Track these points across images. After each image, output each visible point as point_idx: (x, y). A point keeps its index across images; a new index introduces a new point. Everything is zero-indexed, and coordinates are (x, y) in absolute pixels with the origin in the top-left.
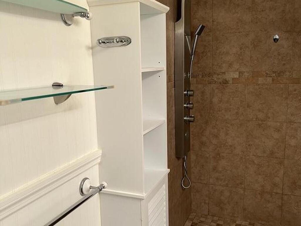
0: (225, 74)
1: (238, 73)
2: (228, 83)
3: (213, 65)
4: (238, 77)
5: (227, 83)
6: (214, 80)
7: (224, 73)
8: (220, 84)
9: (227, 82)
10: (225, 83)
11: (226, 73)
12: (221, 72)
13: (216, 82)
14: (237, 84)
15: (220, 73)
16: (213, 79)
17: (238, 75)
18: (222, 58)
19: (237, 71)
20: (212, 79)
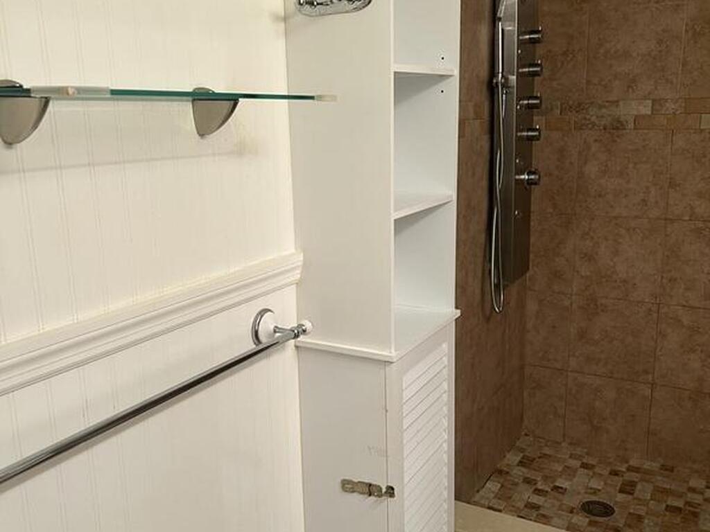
0: (617, 106)
1: (649, 102)
2: (625, 129)
3: (588, 82)
4: (649, 113)
5: (621, 127)
6: (589, 120)
7: (616, 103)
8: (605, 129)
9: (622, 125)
10: (617, 128)
11: (621, 103)
12: (607, 102)
13: (594, 124)
14: (646, 131)
15: (607, 104)
16: (588, 117)
17: (650, 108)
18: (611, 66)
19: (649, 99)
20: (585, 119)
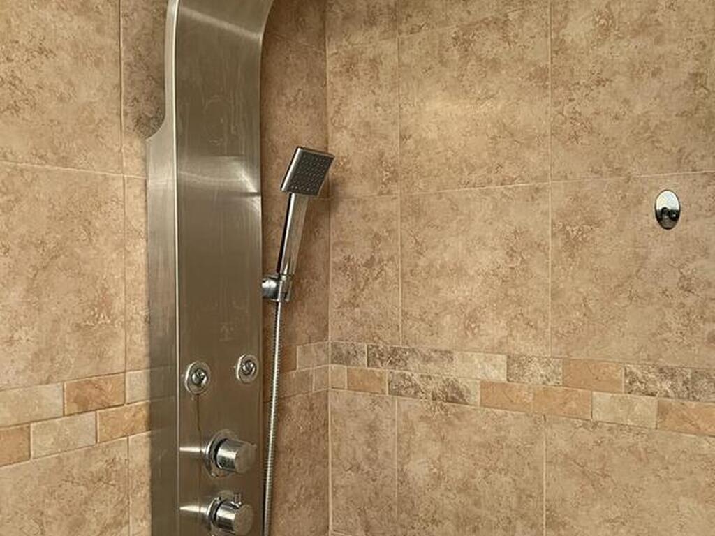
2: (465, 403)
4: (504, 379)
5: (460, 400)
8: (434, 399)
9: (461, 395)
12: (435, 351)
13: (417, 389)
14: (499, 412)
15: (434, 355)
17: (504, 371)
19: (500, 353)
